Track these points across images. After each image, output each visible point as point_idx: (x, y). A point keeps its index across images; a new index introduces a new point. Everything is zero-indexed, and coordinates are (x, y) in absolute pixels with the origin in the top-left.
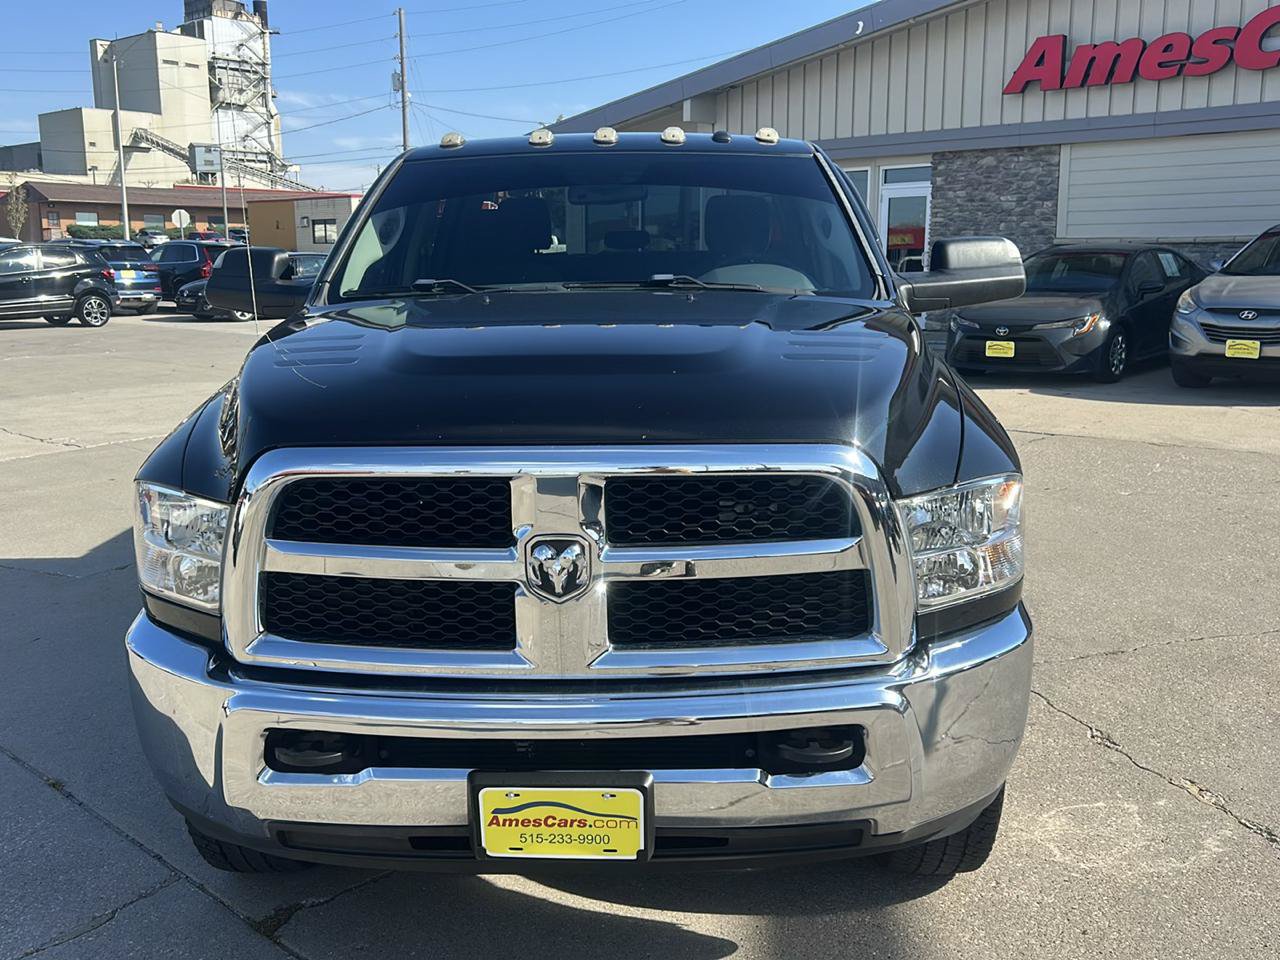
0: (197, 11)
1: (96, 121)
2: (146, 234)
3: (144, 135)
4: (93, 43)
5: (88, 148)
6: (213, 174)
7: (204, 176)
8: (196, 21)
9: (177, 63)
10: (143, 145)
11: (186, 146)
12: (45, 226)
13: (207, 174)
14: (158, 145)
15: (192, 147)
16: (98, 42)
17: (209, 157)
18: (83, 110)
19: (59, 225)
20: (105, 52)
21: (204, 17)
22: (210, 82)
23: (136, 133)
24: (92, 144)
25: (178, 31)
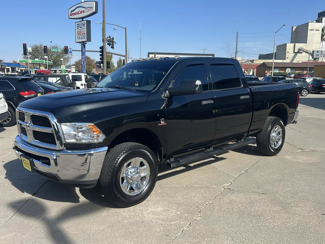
0: (321, 16)
1: (290, 46)
2: (290, 74)
3: (301, 49)
4: (293, 27)
5: (287, 53)
6: (318, 58)
7: (315, 59)
8: (320, 18)
9: (313, 30)
10: (301, 51)
11: (312, 51)
12: (266, 72)
13: (316, 58)
14: (305, 51)
15: (313, 51)
16: (294, 27)
17: (318, 54)
18: (287, 44)
19: (269, 72)
20: (295, 29)
21: (323, 17)
22: (322, 34)
23: (299, 49)
24: (288, 52)
25: (315, 22)
